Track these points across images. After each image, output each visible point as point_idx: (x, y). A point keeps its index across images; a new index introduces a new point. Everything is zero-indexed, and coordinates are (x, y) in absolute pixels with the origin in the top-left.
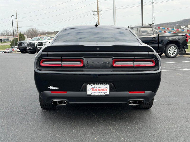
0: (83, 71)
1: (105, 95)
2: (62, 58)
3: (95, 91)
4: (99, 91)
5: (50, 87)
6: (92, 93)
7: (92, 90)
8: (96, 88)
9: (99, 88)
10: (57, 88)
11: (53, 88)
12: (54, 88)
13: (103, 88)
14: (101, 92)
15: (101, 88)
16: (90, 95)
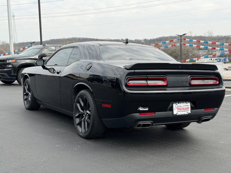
0: (166, 90)
1: (188, 113)
2: (147, 77)
3: (179, 111)
4: (183, 110)
5: (140, 109)
6: (178, 113)
7: (177, 109)
8: (180, 107)
9: (183, 107)
10: (147, 109)
11: (142, 110)
12: (144, 109)
13: (186, 107)
14: (185, 111)
15: (184, 107)
16: (176, 115)
